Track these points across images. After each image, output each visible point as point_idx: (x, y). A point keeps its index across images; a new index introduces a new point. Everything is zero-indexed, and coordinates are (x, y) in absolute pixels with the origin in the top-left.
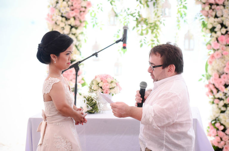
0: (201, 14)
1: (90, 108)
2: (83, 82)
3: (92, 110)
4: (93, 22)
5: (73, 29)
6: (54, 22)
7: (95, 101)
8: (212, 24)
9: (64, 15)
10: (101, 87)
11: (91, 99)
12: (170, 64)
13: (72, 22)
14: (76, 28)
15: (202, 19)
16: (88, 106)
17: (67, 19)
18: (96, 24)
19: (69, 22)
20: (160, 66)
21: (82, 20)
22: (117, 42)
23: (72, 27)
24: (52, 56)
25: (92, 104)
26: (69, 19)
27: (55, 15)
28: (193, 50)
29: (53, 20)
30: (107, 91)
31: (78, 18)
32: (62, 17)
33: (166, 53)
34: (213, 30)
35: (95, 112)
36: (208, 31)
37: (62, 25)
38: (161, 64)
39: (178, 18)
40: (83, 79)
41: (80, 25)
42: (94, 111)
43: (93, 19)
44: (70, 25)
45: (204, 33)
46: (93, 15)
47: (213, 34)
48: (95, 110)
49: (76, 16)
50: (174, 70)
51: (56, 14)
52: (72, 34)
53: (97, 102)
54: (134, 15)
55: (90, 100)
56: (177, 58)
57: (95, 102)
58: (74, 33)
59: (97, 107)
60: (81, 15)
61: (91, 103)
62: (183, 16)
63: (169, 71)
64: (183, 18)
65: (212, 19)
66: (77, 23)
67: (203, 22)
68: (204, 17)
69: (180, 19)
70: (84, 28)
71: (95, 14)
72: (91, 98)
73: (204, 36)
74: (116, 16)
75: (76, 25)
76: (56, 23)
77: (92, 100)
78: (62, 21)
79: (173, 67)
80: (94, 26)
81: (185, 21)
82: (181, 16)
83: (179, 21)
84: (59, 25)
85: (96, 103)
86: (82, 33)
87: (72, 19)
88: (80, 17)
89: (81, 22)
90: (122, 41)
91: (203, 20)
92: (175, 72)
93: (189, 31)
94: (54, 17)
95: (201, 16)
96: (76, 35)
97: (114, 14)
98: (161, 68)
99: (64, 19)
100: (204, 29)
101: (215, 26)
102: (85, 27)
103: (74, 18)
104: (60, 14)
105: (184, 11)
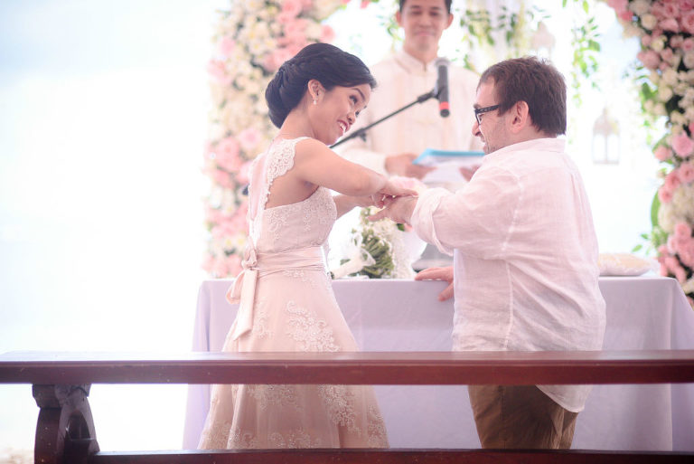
0: (639, 64)
1: (371, 261)
3: (375, 269)
6: (229, 80)
7: (385, 244)
8: (670, 87)
9: (259, 61)
11: (371, 236)
15: (642, 77)
16: (365, 256)
17: (266, 72)
20: (493, 108)
22: (422, 99)
24: (311, 85)
25: (376, 249)
27: (234, 59)
28: (617, 163)
29: (226, 73)
32: (254, 65)
34: (673, 104)
35: (382, 273)
36: (660, 109)
37: (253, 88)
38: (494, 104)
39: (575, 75)
42: (379, 271)
45: (646, 117)
47: (675, 115)
48: (384, 267)
51: (237, 57)
53: (390, 245)
55: (369, 239)
57: (383, 244)
59: (389, 259)
61: (375, 247)
62: (589, 69)
63: (517, 121)
64: (588, 75)
65: (671, 75)
67: (645, 85)
68: (646, 72)
69: (582, 79)
72: (372, 233)
73: (646, 124)
76: (234, 84)
77: (376, 240)
78: (252, 78)
81: (594, 85)
82: (584, 70)
83: (577, 85)
84: (242, 89)
85: (388, 249)
90: (437, 97)
91: (644, 81)
93: (605, 111)
94: (230, 67)
95: (639, 69)
98: (495, 113)
99: (258, 73)
100: (649, 105)
101: (679, 94)
104: (248, 58)
105: (591, 57)
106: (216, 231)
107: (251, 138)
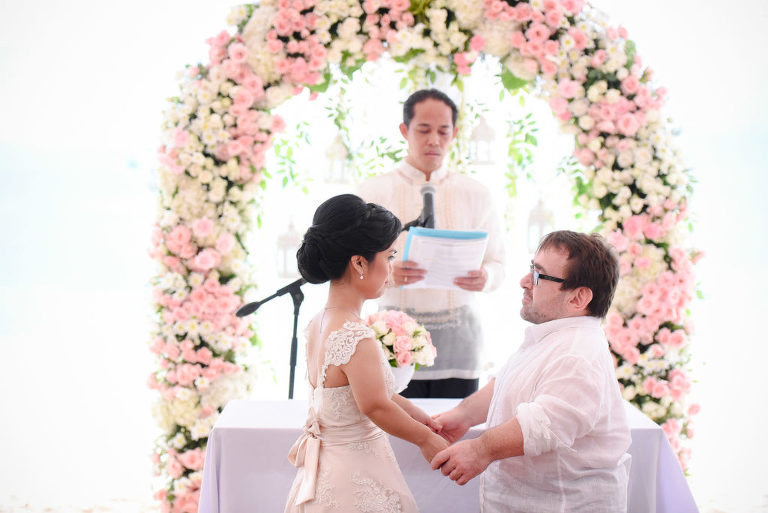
0: (575, 160)
2: (251, 334)
4: (283, 171)
5: (234, 190)
6: (182, 169)
8: (606, 185)
9: (209, 151)
10: (390, 348)
12: (582, 285)
13: (232, 169)
14: (241, 187)
15: (576, 171)
17: (218, 162)
18: (293, 177)
19: (224, 170)
20: (558, 280)
21: (258, 166)
23: (230, 184)
24: (355, 260)
26: (224, 162)
27: (187, 150)
29: (179, 163)
30: (406, 356)
31: (248, 160)
32: (206, 155)
33: (585, 254)
34: (607, 201)
36: (594, 204)
37: (205, 177)
38: (561, 276)
39: (511, 166)
40: (250, 328)
41: (251, 180)
43: (283, 163)
44: (226, 178)
45: (579, 209)
46: (284, 151)
47: (609, 212)
49: (244, 153)
50: (586, 304)
51: (191, 147)
52: (232, 203)
54: (398, 156)
56: (605, 278)
58: (234, 200)
60: (255, 153)
62: (525, 162)
63: (575, 301)
64: (524, 167)
65: (606, 174)
66: (245, 172)
67: (578, 179)
68: (581, 166)
69: (518, 170)
70: (259, 188)
71: (290, 152)
73: (579, 215)
74: (350, 157)
75: (241, 179)
76: (187, 173)
78: (204, 168)
79: (587, 296)
80: (285, 181)
81: (528, 176)
82: (520, 162)
83: (513, 178)
84: (196, 177)
86: (252, 201)
87: (232, 163)
88: (253, 159)
89: (253, 170)
91: (578, 174)
92: (586, 309)
93: (540, 203)
94: (183, 157)
95: (574, 164)
96: (240, 206)
97: (345, 153)
98: (558, 285)
99: (210, 162)
100: (582, 198)
101: (615, 192)
102: (262, 183)
103: (238, 159)
104: (201, 148)
105: (527, 150)
106: (166, 314)
107: (205, 227)
